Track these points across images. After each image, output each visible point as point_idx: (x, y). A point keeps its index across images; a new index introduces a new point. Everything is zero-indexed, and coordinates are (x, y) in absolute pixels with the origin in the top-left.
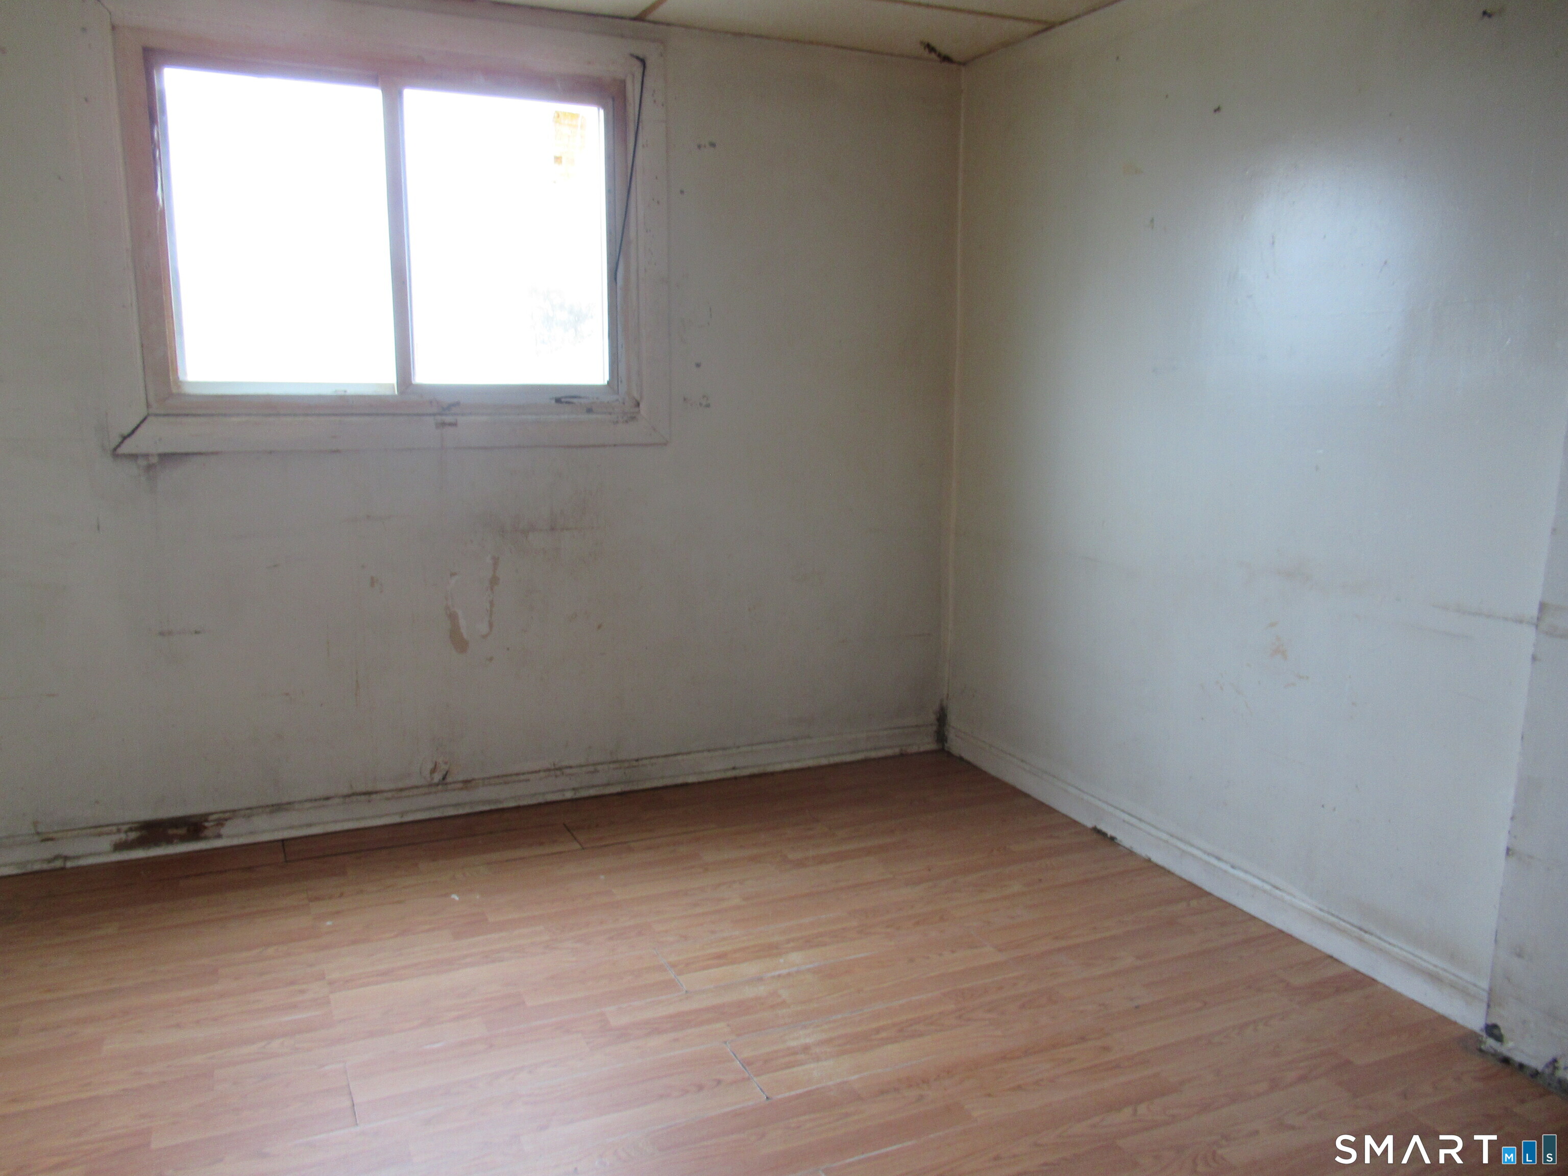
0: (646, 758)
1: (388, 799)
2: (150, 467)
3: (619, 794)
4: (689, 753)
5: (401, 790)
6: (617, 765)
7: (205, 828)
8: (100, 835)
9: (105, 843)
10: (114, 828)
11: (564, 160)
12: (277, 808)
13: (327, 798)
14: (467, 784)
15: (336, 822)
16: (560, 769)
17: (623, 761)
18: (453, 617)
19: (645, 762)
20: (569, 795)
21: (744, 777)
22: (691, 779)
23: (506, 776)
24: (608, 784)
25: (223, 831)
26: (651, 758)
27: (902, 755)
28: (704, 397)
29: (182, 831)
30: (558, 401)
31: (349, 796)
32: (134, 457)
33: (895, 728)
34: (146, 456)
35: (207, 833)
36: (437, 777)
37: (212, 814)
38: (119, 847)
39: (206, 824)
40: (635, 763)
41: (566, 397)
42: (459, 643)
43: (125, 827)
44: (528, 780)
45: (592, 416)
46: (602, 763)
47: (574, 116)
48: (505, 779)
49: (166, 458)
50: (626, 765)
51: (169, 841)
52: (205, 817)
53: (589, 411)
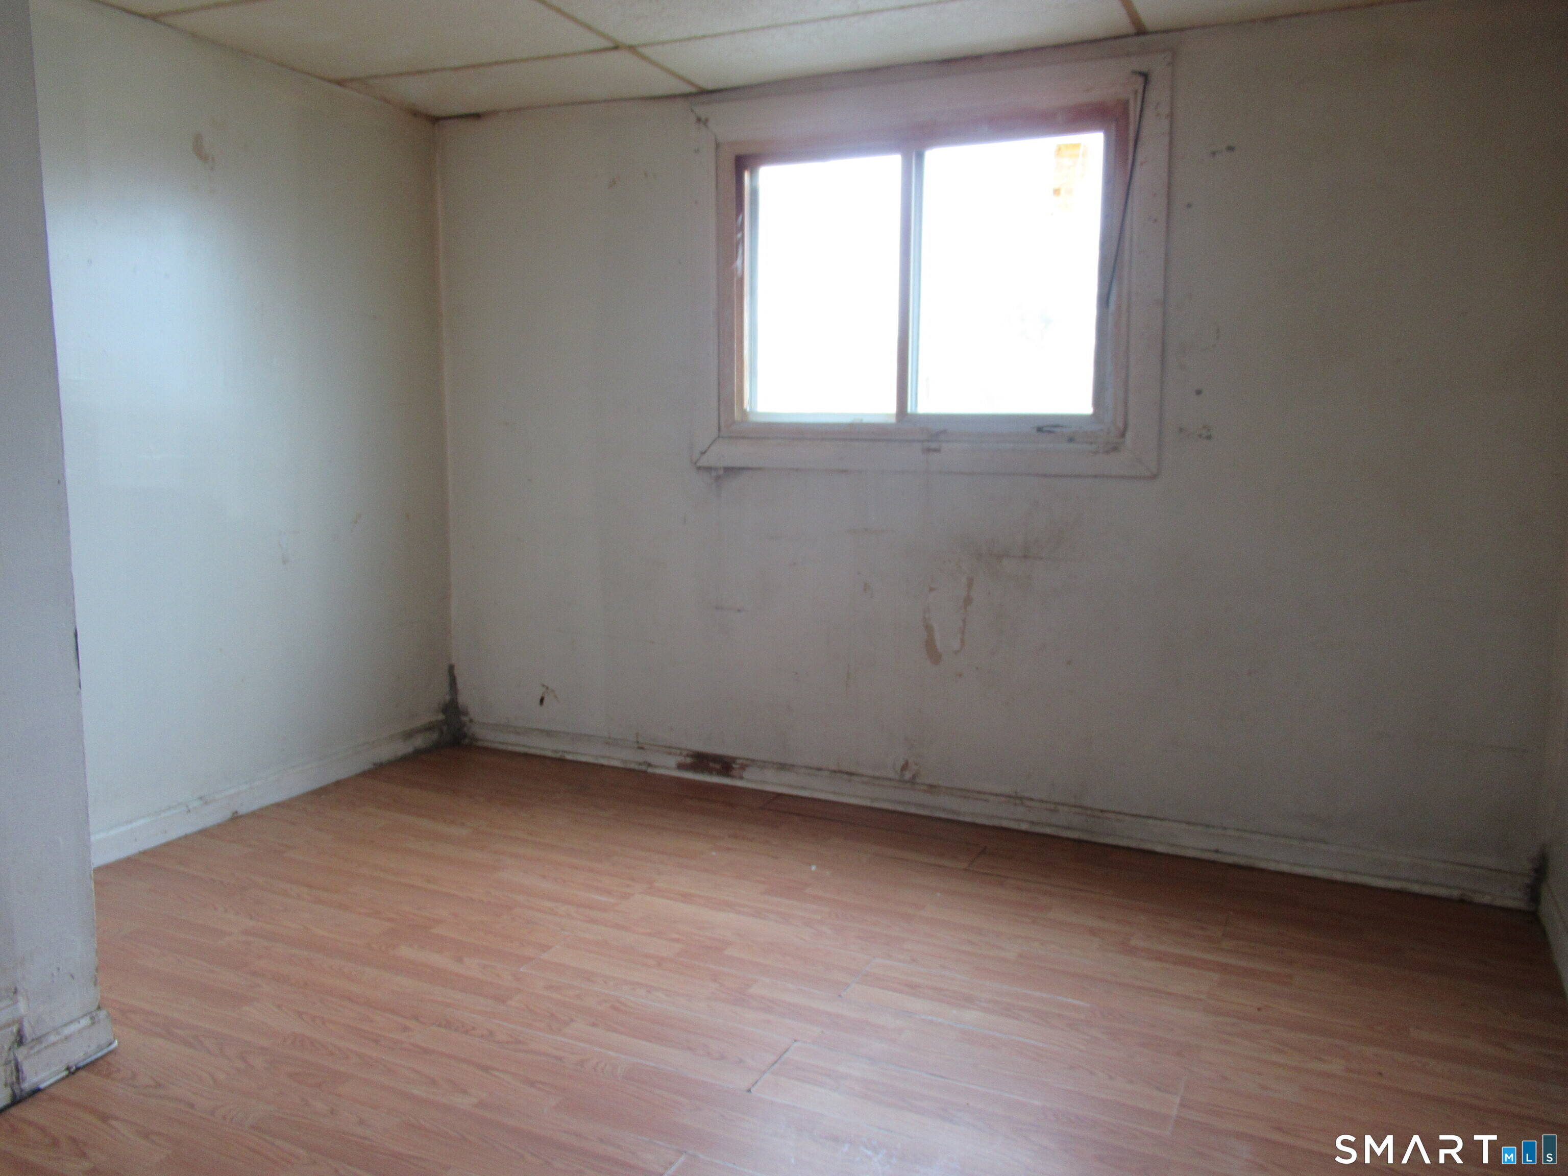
0: (1114, 812)
1: (864, 783)
2: (718, 478)
3: (1075, 840)
4: (1163, 819)
5: (878, 778)
6: (1080, 810)
7: (733, 768)
8: (670, 754)
9: (672, 761)
10: (679, 752)
11: (1062, 191)
12: (783, 767)
13: (819, 769)
14: (932, 788)
15: (822, 791)
16: (1021, 798)
17: (1086, 808)
18: (928, 628)
19: (1109, 815)
20: (1024, 827)
21: (1222, 864)
22: (1159, 848)
23: (969, 791)
24: (1068, 828)
25: (746, 774)
26: (1120, 813)
27: (1462, 901)
28: (1204, 427)
29: (718, 766)
30: (1040, 429)
31: (835, 772)
32: (709, 469)
33: (1458, 864)
34: (716, 469)
35: (734, 773)
36: (908, 775)
37: (739, 758)
38: (681, 766)
39: (734, 766)
40: (1100, 814)
41: (1048, 426)
42: (933, 654)
43: (685, 753)
44: (987, 801)
45: (1072, 446)
46: (1063, 804)
47: (1076, 146)
48: (965, 793)
49: (730, 470)
50: (1089, 812)
51: (710, 771)
52: (734, 759)
53: (1071, 440)
